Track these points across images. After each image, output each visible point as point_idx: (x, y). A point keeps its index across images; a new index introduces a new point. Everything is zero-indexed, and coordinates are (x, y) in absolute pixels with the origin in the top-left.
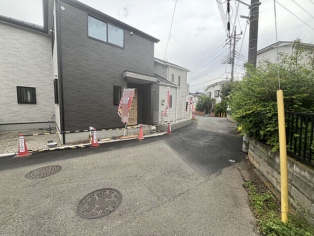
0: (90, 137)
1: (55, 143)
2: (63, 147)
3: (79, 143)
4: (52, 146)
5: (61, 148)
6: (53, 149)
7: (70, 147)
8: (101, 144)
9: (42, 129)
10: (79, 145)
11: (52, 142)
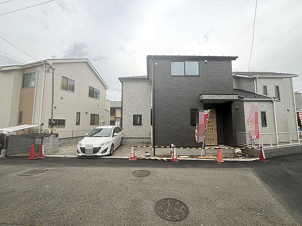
0: (171, 153)
1: (149, 154)
2: (153, 158)
3: (164, 157)
4: (147, 156)
5: (152, 158)
6: (148, 158)
7: (158, 158)
8: (179, 160)
9: (143, 143)
10: (164, 159)
11: (147, 153)
